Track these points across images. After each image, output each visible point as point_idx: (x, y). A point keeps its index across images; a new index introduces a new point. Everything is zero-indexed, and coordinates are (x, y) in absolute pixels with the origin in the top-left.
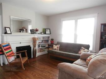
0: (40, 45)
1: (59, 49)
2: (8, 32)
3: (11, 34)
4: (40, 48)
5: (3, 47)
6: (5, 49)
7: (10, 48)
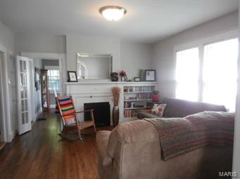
0: (132, 104)
1: (162, 113)
2: (73, 78)
3: (77, 81)
4: (132, 108)
5: (59, 101)
6: (61, 105)
7: (71, 104)
